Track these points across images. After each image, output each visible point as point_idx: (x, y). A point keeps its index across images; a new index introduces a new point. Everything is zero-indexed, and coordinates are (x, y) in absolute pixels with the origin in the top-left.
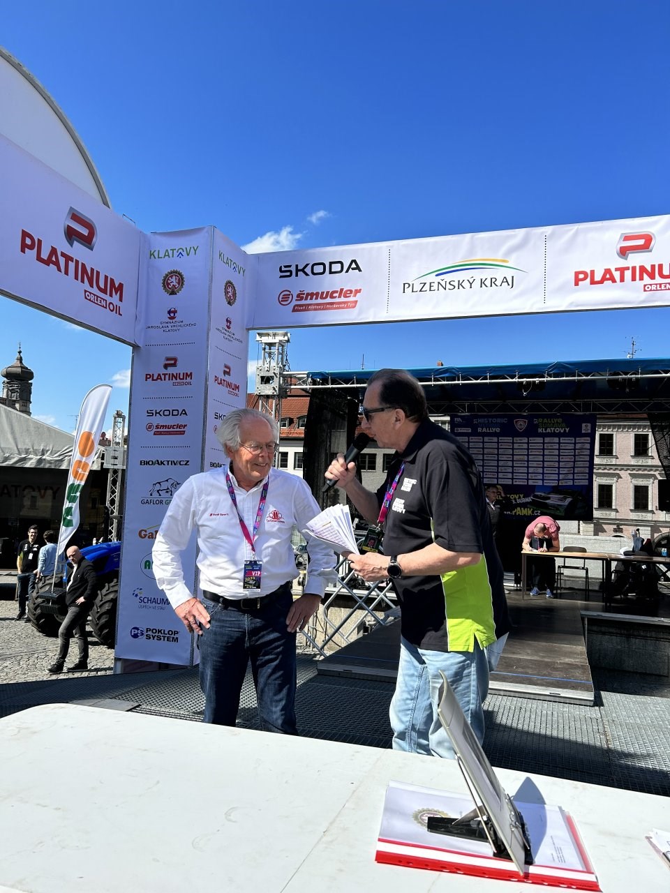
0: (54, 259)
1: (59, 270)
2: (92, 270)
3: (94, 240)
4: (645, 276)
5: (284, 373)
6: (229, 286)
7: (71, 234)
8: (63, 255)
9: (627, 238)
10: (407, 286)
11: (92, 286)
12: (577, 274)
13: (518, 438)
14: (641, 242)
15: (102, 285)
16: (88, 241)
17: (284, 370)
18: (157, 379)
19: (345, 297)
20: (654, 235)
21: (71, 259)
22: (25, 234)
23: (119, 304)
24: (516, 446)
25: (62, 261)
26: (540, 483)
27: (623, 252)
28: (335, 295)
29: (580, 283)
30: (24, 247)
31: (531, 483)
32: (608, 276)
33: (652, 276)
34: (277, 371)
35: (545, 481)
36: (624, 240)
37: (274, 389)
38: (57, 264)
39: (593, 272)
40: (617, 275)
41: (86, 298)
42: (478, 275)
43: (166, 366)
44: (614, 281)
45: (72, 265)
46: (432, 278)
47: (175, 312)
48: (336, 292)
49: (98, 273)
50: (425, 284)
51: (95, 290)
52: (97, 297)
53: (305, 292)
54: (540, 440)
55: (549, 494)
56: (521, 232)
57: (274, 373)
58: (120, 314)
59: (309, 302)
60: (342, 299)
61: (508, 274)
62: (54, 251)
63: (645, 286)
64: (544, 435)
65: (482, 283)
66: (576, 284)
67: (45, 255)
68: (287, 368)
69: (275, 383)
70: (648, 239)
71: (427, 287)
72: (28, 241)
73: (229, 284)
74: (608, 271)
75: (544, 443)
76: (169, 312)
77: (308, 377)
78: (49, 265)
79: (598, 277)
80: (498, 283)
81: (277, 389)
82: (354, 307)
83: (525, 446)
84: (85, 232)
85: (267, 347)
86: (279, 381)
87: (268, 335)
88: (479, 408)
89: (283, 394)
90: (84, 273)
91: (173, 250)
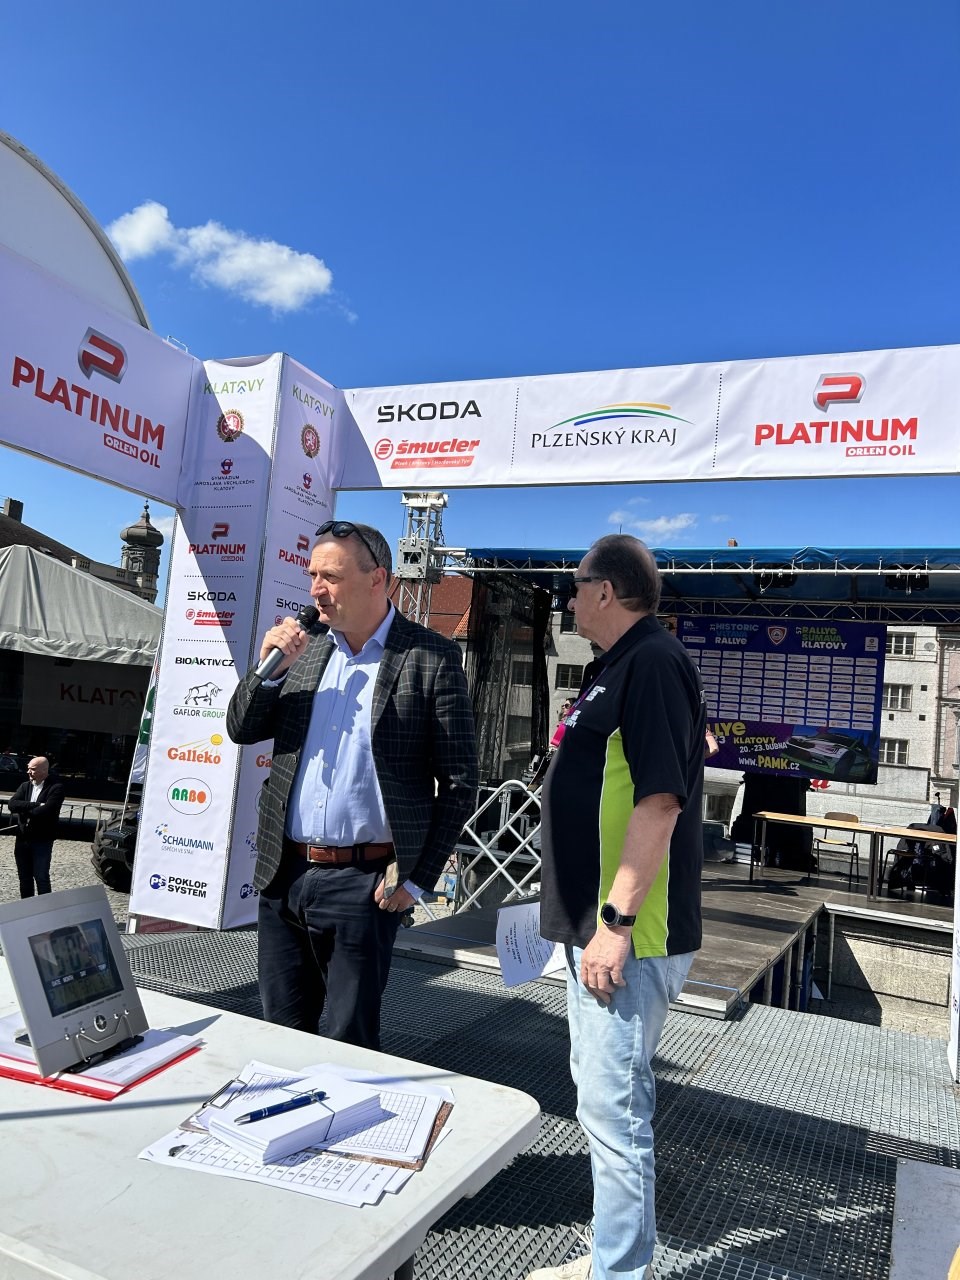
0: (61, 394)
1: (68, 407)
2: (118, 408)
3: (123, 369)
4: (849, 436)
5: (436, 549)
6: (309, 432)
7: (87, 362)
8: (75, 388)
9: (828, 382)
10: (537, 437)
11: (116, 428)
12: (760, 428)
13: (772, 654)
14: (846, 388)
15: (131, 427)
16: (113, 371)
17: (437, 545)
18: (204, 551)
19: (459, 450)
20: (863, 378)
21: (87, 394)
22: (19, 363)
23: (156, 452)
24: (768, 665)
25: (73, 397)
26: (801, 722)
27: (823, 401)
28: (446, 447)
29: (763, 441)
30: (17, 379)
31: (787, 721)
32: (800, 434)
33: (858, 437)
34: (426, 547)
35: (808, 720)
36: (824, 384)
37: (420, 570)
38: (65, 401)
39: (780, 427)
40: (812, 432)
41: (106, 444)
42: (629, 426)
43: (215, 535)
44: (808, 441)
45: (87, 403)
46: (570, 428)
47: (230, 464)
48: (448, 443)
49: (127, 412)
50: (560, 435)
51: (121, 435)
52: (124, 443)
53: (409, 442)
54: (804, 658)
55: (814, 738)
56: (688, 369)
57: (421, 548)
58: (156, 465)
59: (412, 455)
60: (455, 454)
61: (670, 425)
62: (61, 384)
63: (848, 449)
64: (809, 652)
65: (634, 436)
66: (758, 442)
67: (47, 389)
68: (440, 542)
69: (423, 563)
70: (857, 384)
71: (563, 441)
72: (24, 372)
73: (308, 429)
74: (800, 427)
75: (809, 664)
76: (223, 465)
77: (467, 556)
78: (52, 402)
79: (786, 435)
80: (655, 437)
81: (424, 571)
82: (469, 464)
83: (782, 666)
84: (110, 359)
85: (416, 513)
86: (429, 560)
87: (417, 496)
88: (719, 609)
89: (434, 576)
90: (105, 412)
91: (233, 383)
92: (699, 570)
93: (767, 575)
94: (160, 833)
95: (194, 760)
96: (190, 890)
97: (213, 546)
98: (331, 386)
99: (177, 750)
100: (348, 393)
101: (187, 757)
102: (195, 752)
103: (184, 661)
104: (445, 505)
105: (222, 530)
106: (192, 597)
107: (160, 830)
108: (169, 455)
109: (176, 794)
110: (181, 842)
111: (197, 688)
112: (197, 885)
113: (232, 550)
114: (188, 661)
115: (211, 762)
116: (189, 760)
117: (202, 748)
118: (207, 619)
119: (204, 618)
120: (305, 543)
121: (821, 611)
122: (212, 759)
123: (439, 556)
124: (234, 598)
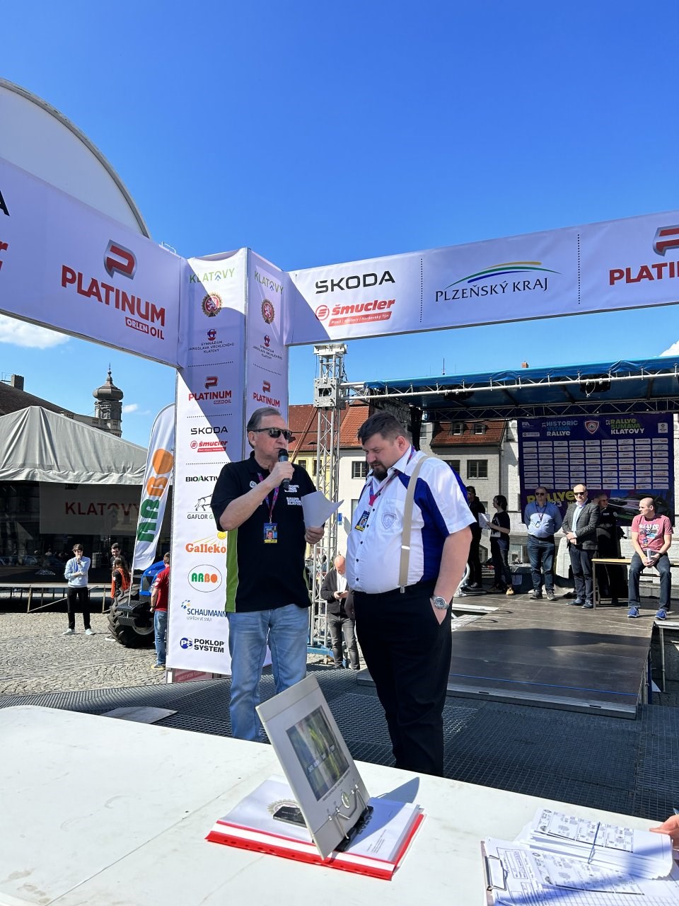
5: (342, 384)
6: (267, 305)
10: (439, 294)
12: (612, 272)
17: (342, 381)
19: (379, 308)
24: (588, 449)
29: (616, 281)
32: (645, 274)
34: (334, 383)
36: (661, 235)
37: (332, 401)
44: (651, 278)
57: (331, 385)
60: (377, 311)
66: (612, 283)
69: (333, 394)
73: (266, 303)
74: (645, 269)
77: (365, 387)
81: (334, 401)
85: (325, 360)
86: (337, 393)
87: (325, 347)
88: (548, 411)
89: (341, 405)
90: (125, 302)
91: (211, 273)
92: (539, 384)
93: (590, 383)
94: (185, 607)
95: (206, 551)
96: (211, 647)
97: (206, 394)
98: (280, 270)
99: (192, 545)
100: (292, 274)
101: (200, 550)
102: (206, 545)
103: (192, 479)
104: (345, 352)
105: (213, 382)
106: (194, 432)
107: (184, 605)
108: (169, 330)
109: (194, 577)
110: (201, 612)
111: (204, 498)
112: (217, 643)
113: (222, 396)
114: (195, 479)
115: (219, 552)
116: (202, 551)
117: (211, 542)
118: (207, 447)
119: (205, 447)
120: (267, 387)
121: (623, 407)
122: (220, 549)
123: (343, 388)
124: (226, 431)
